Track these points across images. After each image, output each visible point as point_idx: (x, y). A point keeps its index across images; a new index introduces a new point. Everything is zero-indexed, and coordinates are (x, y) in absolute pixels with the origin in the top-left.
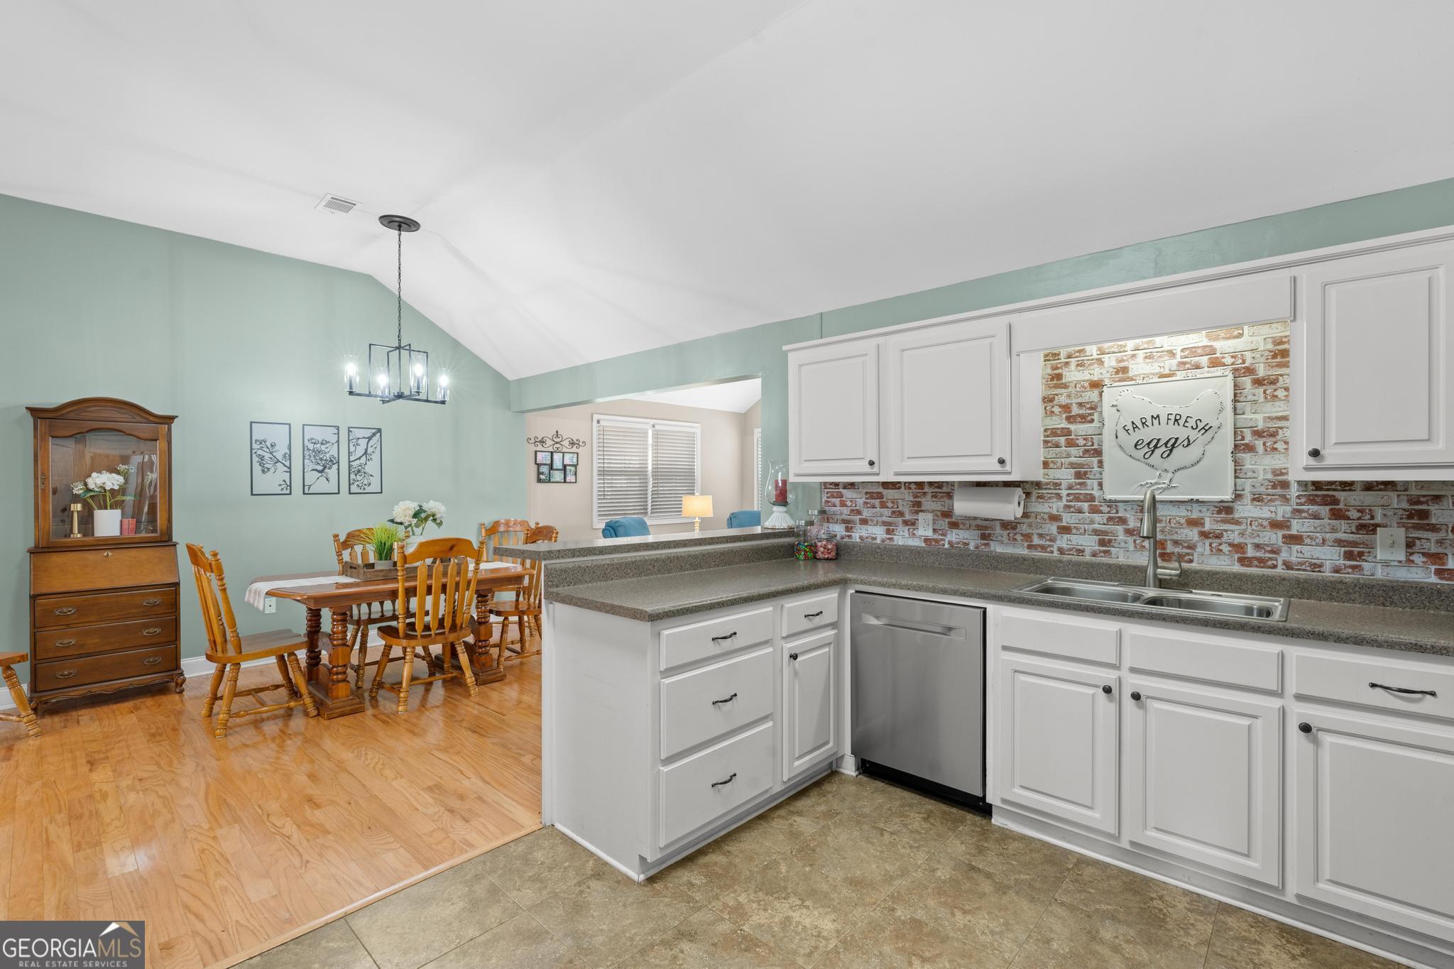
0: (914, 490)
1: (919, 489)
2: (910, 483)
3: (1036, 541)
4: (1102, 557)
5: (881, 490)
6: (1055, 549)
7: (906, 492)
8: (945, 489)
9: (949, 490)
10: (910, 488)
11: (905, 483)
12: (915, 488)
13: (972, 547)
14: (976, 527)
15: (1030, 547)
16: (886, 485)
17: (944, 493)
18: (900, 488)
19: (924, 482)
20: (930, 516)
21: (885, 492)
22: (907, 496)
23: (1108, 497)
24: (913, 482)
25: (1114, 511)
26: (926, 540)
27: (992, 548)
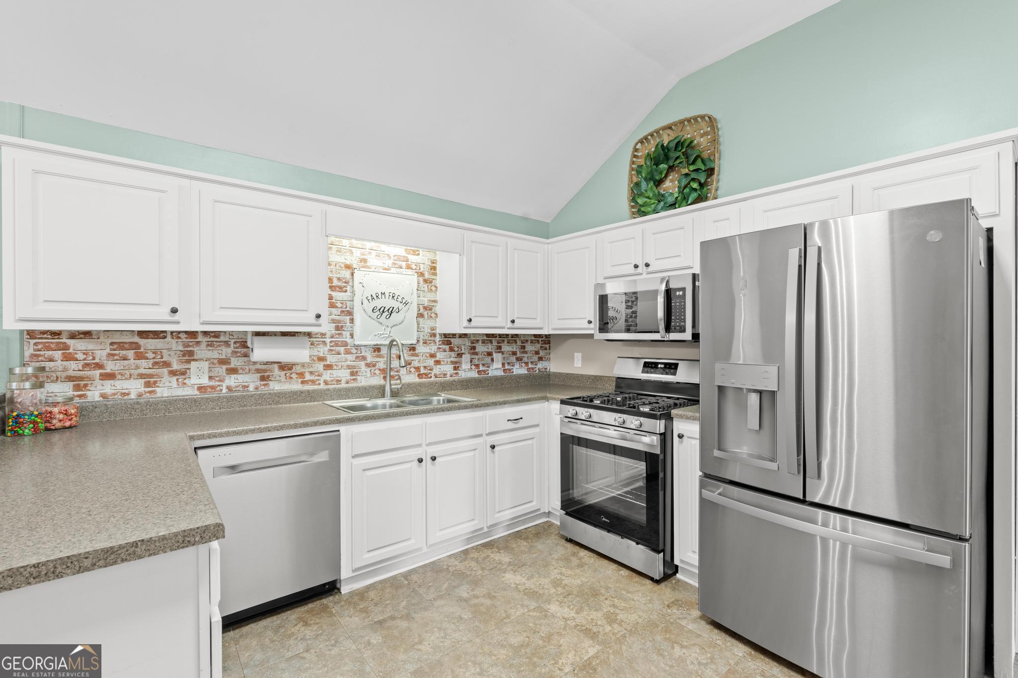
0: (184, 340)
1: (191, 338)
2: (179, 332)
3: (308, 377)
4: (352, 383)
5: (136, 339)
6: (322, 382)
7: (174, 341)
8: (222, 338)
9: (227, 339)
10: (180, 338)
11: (172, 333)
12: (186, 338)
13: (251, 388)
14: (255, 370)
15: (303, 382)
16: (142, 334)
17: (221, 342)
18: (165, 337)
19: (197, 332)
20: (205, 365)
21: (142, 342)
22: (177, 346)
23: (357, 343)
24: (183, 332)
25: (359, 352)
26: (201, 388)
27: (271, 387)
